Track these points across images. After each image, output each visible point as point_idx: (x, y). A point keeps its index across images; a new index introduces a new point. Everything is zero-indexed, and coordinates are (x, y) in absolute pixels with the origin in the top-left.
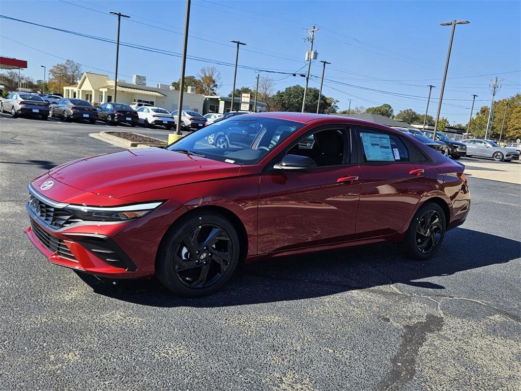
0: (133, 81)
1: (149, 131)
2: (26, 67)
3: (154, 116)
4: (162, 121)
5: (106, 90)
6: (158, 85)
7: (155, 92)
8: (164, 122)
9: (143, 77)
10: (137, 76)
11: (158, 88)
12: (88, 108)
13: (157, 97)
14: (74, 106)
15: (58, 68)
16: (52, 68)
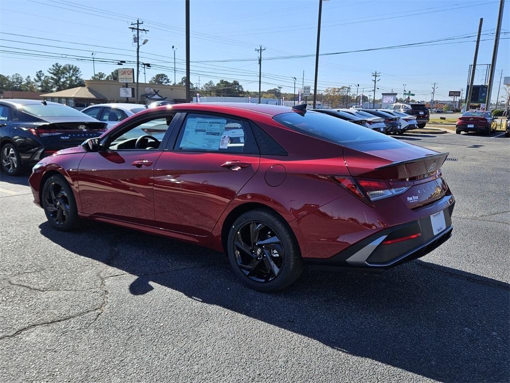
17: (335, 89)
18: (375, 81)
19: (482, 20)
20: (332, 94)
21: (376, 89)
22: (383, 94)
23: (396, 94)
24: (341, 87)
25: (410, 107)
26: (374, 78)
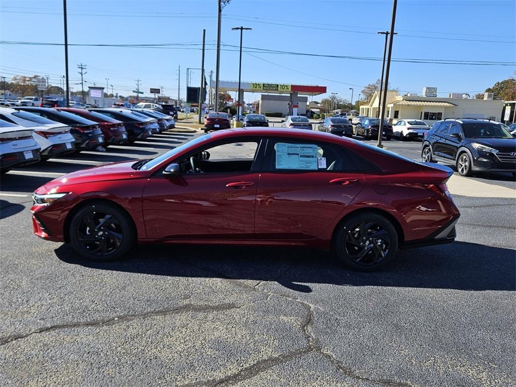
0: (424, 95)
1: (401, 144)
2: (326, 92)
3: (409, 129)
4: (417, 133)
5: (392, 105)
6: (450, 95)
7: (445, 102)
8: (419, 134)
9: (434, 88)
10: (427, 88)
11: (449, 99)
12: (344, 125)
13: (446, 107)
14: (333, 124)
15: (369, 88)
16: (364, 89)
17: (25, 77)
18: (81, 73)
19: (204, 30)
20: (22, 84)
21: (84, 82)
22: (89, 87)
23: (103, 88)
24: (32, 76)
25: (161, 107)
26: (80, 70)
